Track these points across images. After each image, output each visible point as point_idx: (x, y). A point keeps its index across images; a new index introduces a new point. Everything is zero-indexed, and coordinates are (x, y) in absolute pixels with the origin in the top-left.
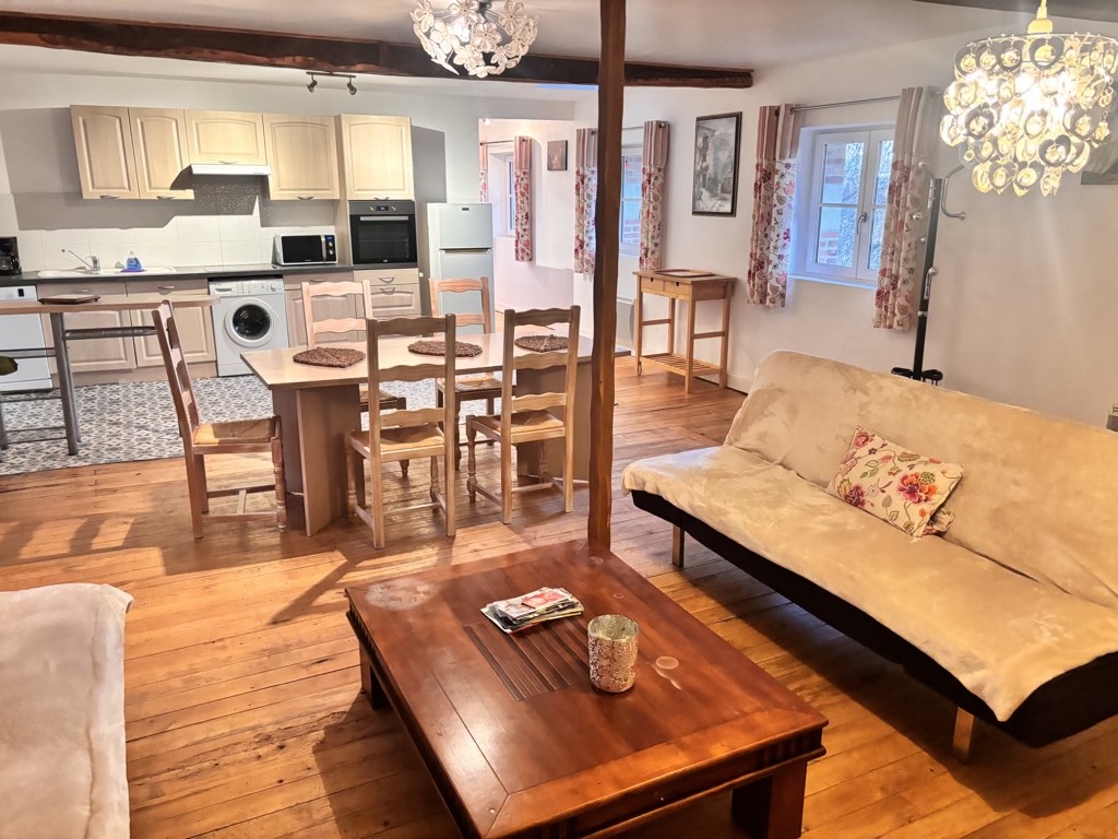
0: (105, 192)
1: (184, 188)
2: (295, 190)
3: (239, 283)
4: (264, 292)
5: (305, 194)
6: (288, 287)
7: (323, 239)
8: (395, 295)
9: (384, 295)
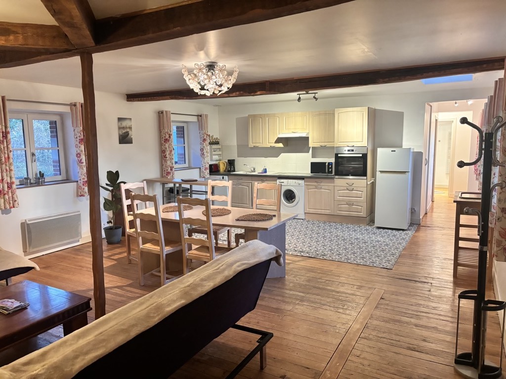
0: (255, 145)
1: (279, 143)
2: (319, 142)
3: (287, 180)
4: (296, 184)
5: (323, 144)
6: (306, 183)
7: (327, 164)
8: (354, 191)
9: (348, 191)
